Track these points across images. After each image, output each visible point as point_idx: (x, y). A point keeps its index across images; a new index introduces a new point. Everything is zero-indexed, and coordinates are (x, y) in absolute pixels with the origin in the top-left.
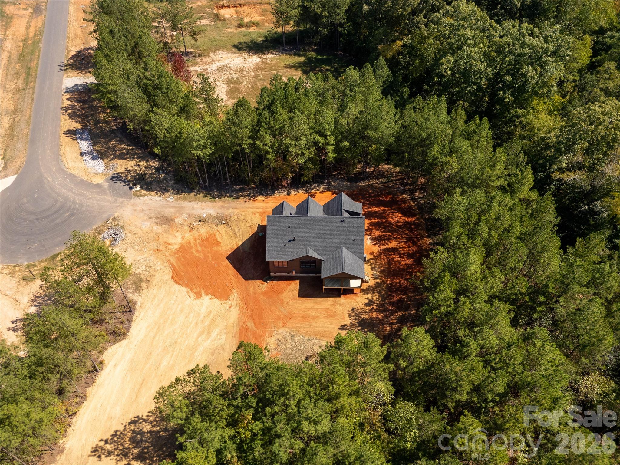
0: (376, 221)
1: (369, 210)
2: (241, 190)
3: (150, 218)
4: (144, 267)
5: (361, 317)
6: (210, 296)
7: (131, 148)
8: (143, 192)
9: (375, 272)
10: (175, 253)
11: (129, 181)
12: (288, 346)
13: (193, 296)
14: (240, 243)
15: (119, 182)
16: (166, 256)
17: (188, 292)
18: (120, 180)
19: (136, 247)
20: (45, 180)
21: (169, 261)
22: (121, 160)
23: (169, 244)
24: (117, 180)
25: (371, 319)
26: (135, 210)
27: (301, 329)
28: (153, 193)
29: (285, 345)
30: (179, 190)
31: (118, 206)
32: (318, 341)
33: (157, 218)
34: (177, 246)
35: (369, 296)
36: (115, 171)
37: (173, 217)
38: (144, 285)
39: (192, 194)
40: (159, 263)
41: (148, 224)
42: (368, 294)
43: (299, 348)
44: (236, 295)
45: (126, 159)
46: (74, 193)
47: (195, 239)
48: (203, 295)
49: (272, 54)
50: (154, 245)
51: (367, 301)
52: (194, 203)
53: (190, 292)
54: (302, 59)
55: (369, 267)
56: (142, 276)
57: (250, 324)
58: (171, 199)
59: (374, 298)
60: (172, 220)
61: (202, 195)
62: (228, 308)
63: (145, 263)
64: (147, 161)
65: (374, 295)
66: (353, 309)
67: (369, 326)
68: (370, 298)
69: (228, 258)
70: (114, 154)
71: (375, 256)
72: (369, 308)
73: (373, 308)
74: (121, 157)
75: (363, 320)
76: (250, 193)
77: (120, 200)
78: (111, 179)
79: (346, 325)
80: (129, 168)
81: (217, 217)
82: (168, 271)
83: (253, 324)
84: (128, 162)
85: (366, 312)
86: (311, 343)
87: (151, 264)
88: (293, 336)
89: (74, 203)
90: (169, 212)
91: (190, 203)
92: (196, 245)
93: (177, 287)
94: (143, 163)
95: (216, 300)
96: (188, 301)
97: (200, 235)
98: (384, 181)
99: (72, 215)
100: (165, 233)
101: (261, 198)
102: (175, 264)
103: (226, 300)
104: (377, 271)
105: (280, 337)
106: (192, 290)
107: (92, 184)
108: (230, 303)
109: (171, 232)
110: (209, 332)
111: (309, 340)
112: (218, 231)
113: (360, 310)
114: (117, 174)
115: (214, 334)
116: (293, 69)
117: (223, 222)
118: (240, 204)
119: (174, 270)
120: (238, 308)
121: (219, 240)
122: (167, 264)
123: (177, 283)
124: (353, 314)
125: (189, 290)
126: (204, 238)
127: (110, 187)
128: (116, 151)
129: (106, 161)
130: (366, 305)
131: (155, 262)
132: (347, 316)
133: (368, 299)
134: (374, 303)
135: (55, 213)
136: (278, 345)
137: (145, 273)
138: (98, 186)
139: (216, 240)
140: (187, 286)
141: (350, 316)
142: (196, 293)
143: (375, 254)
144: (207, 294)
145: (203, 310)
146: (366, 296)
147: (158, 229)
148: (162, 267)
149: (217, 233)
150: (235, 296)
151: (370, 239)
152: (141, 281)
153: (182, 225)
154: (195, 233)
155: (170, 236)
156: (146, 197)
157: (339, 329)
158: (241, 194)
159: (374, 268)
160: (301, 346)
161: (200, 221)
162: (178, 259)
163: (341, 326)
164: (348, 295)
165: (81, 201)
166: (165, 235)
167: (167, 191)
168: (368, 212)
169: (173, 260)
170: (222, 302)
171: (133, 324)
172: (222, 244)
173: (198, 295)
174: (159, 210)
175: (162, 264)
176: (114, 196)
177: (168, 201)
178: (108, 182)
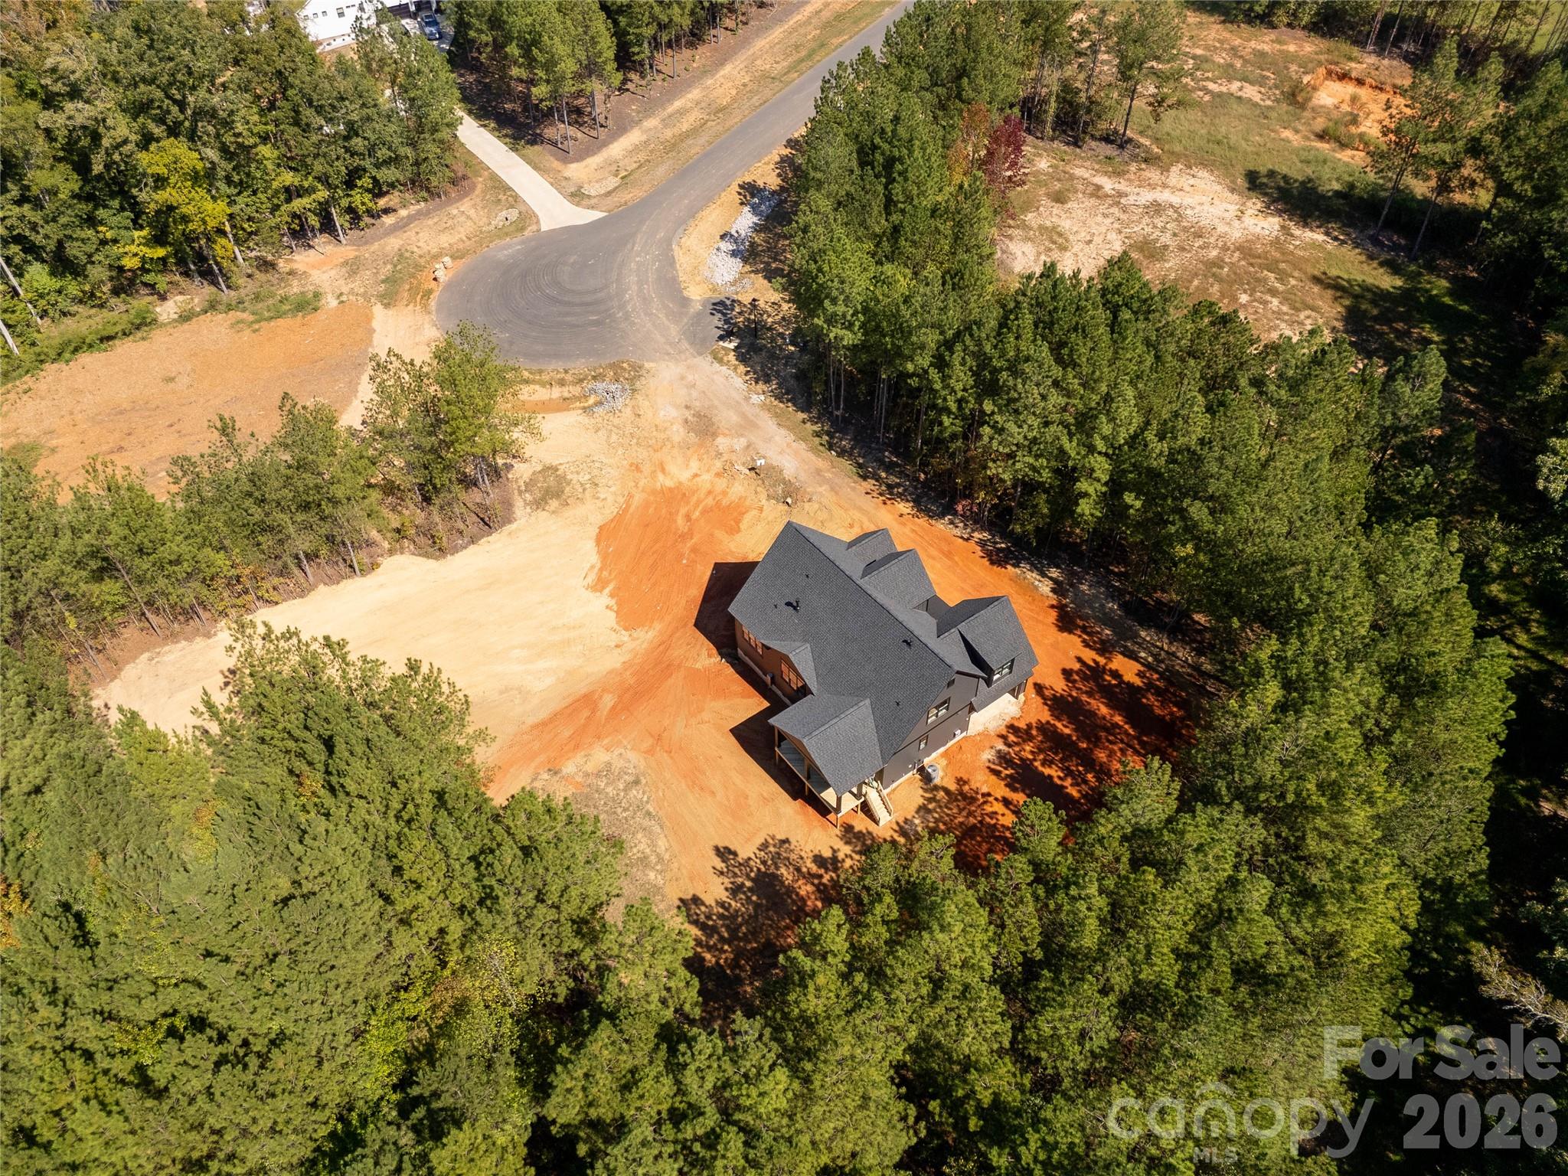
0: (1067, 731)
1: (1084, 698)
2: (889, 467)
3: (687, 407)
4: (588, 477)
5: (777, 868)
6: (612, 602)
8: (732, 357)
9: (917, 821)
10: (654, 492)
11: (733, 324)
12: (609, 790)
13: (592, 578)
15: (718, 316)
16: (636, 486)
17: (593, 567)
18: (724, 315)
19: (614, 437)
20: (629, 246)
21: (631, 496)
22: (765, 282)
23: (663, 470)
24: (719, 311)
25: (790, 890)
26: (682, 378)
27: (661, 785)
28: (742, 369)
29: (607, 784)
30: (787, 393)
31: (669, 354)
32: (659, 830)
33: (697, 415)
34: (669, 483)
35: (845, 850)
36: (737, 293)
37: (722, 430)
38: (554, 504)
39: (801, 416)
40: (613, 489)
41: (673, 413)
42: (847, 843)
43: (619, 810)
44: (651, 634)
46: (641, 291)
47: (709, 493)
48: (607, 591)
49: (1327, 234)
50: (642, 454)
51: (827, 853)
52: (783, 432)
53: (596, 570)
54: (1388, 282)
55: (921, 801)
56: (567, 489)
57: (608, 701)
58: (757, 399)
59: (848, 863)
60: (714, 435)
61: (817, 428)
62: (613, 644)
63: (595, 472)
65: (857, 857)
66: (786, 841)
67: (768, 898)
68: (841, 856)
69: (717, 566)
70: (768, 264)
71: (961, 793)
72: (814, 868)
73: (821, 877)
74: (772, 275)
75: (775, 878)
76: (898, 485)
77: (685, 345)
78: (714, 304)
79: (735, 854)
80: (761, 304)
81: (787, 483)
82: (611, 511)
83: (610, 704)
84: (771, 291)
85: (798, 870)
86: (646, 823)
87: (602, 482)
88: (637, 782)
89: (623, 306)
90: (727, 417)
91: (775, 427)
92: (699, 502)
93: (590, 546)
94: (788, 308)
95: (613, 615)
96: (575, 581)
97: (724, 493)
98: (1207, 667)
99: (598, 323)
100: (681, 448)
101: (904, 507)
102: (631, 510)
103: (626, 629)
104: (924, 820)
105: (618, 764)
106: (601, 570)
107: (681, 293)
108: (626, 639)
109: (689, 452)
110: (540, 655)
111: (649, 813)
112: (761, 509)
113: (793, 856)
114: (733, 301)
115: (542, 664)
116: (1330, 292)
117: (789, 500)
118: (854, 489)
119: (619, 519)
120: (627, 657)
121: (744, 525)
122: (622, 500)
123: (598, 540)
124: (772, 849)
125: (599, 565)
126: (725, 502)
127: (699, 314)
128: (775, 260)
129: (748, 268)
130: (819, 860)
131: (610, 483)
132: (760, 840)
133: (834, 851)
134: (836, 870)
135: (581, 304)
136: (598, 775)
137: (578, 486)
138: (685, 302)
139: (738, 522)
140: (604, 556)
141: (764, 846)
142: (599, 579)
143: (966, 788)
144: (612, 595)
145: (576, 614)
146: (839, 844)
147: (678, 433)
148: (610, 499)
149: (754, 512)
150: (646, 637)
151: (999, 752)
152: (557, 494)
153: (719, 454)
154: (721, 484)
155: (680, 460)
156: (723, 368)
157: (717, 849)
158: (883, 475)
159: (929, 811)
160: (625, 810)
161: (751, 469)
162: (647, 505)
163: (726, 848)
164: (810, 810)
165: (634, 310)
166: (675, 451)
167: (767, 381)
168: (1076, 700)
169: (638, 498)
170: (616, 626)
171: (472, 548)
172: (738, 537)
173: (598, 586)
174: (716, 403)
175: (615, 494)
176: (684, 333)
177: (747, 399)
178: (704, 305)
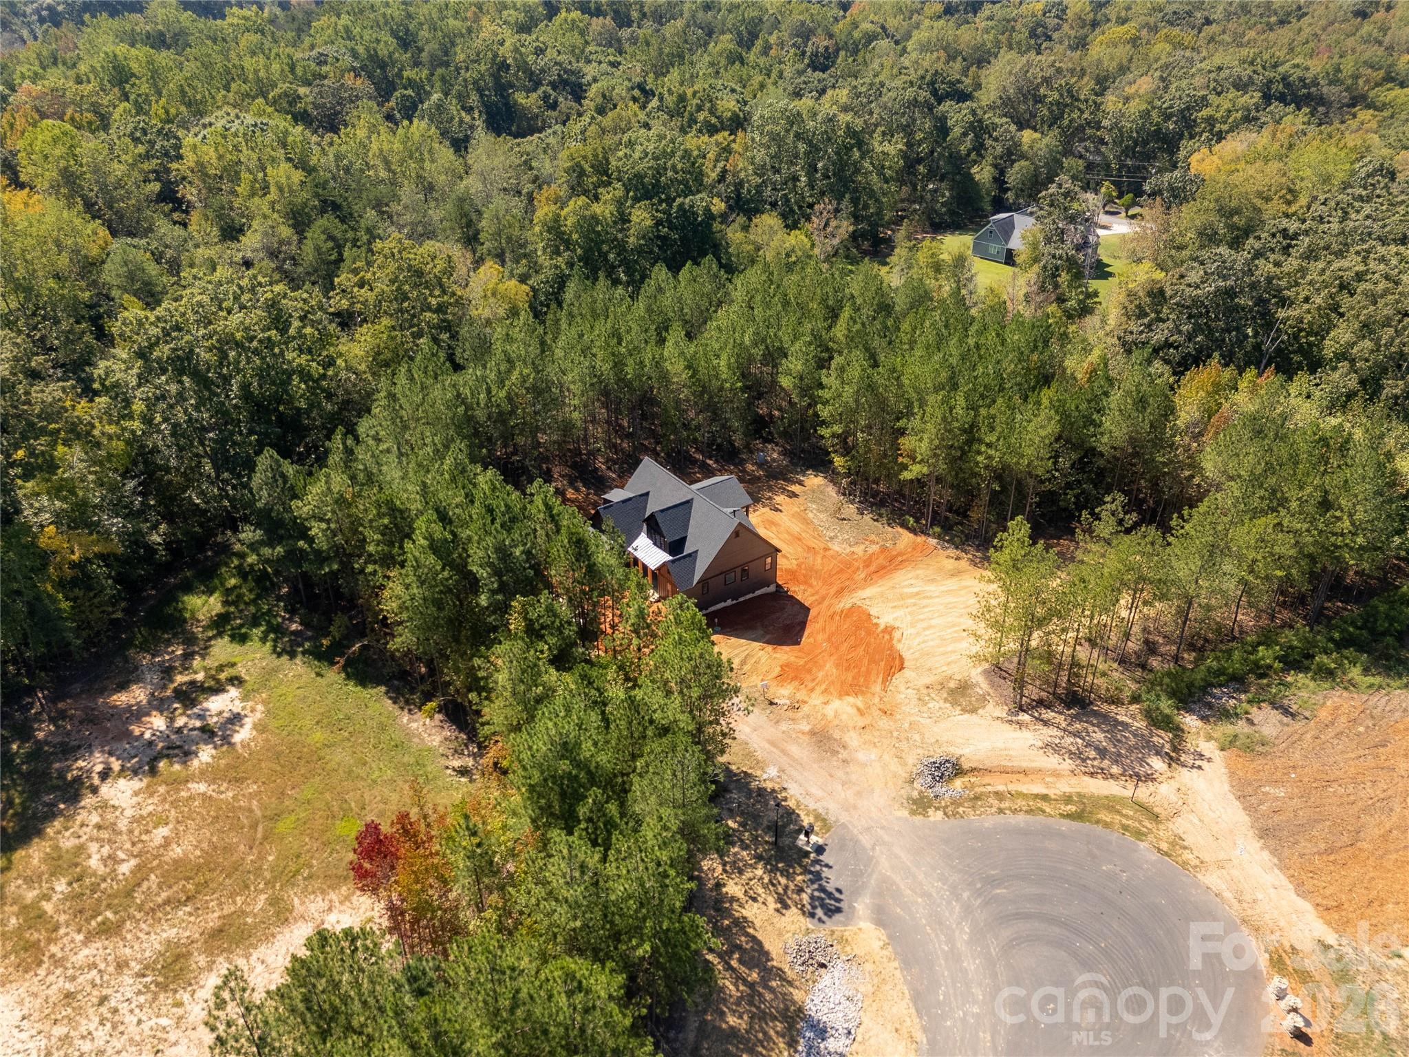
3: (847, 761)
4: (931, 705)
6: (876, 620)
7: (710, 957)
10: (863, 693)
11: (806, 871)
13: (897, 635)
14: (757, 645)
15: (830, 887)
16: (882, 698)
17: (899, 641)
18: (822, 889)
21: (884, 691)
22: (767, 946)
23: (859, 710)
24: (830, 895)
26: (859, 794)
28: (791, 804)
31: (883, 828)
32: (814, 520)
33: (835, 753)
34: (851, 699)
36: (808, 931)
37: (806, 738)
38: (953, 686)
40: (903, 696)
41: (861, 756)
45: (754, 939)
46: (951, 940)
47: (812, 690)
48: (882, 627)
50: (884, 723)
53: (896, 639)
56: (945, 695)
58: (770, 773)
60: (813, 734)
63: (924, 709)
64: (719, 885)
69: (796, 644)
70: (764, 982)
74: (757, 956)
77: (866, 841)
78: (839, 910)
80: (772, 904)
82: (898, 681)
84: (758, 924)
86: (822, 523)
87: (915, 702)
89: (967, 910)
90: (802, 750)
91: (751, 740)
92: (822, 683)
93: (906, 655)
94: (733, 888)
96: (909, 631)
97: (799, 689)
99: (992, 882)
100: (846, 727)
102: (880, 682)
106: (891, 639)
107: (890, 937)
109: (836, 722)
110: (917, 594)
112: (764, 677)
114: (812, 915)
115: (915, 590)
119: (890, 674)
121: (778, 668)
122: (891, 688)
123: (901, 659)
125: (895, 642)
126: (796, 683)
127: (857, 892)
128: (751, 986)
129: (797, 995)
131: (907, 701)
135: (1027, 916)
137: (937, 698)
138: (881, 918)
139: (783, 670)
140: (892, 648)
142: (890, 633)
144: (877, 624)
145: (899, 613)
147: (852, 740)
148: (902, 689)
149: (769, 675)
150: (845, 604)
152: (952, 692)
153: (806, 719)
154: (800, 695)
155: (844, 717)
156: (812, 806)
157: (780, 511)
161: (773, 704)
162: (867, 684)
163: (775, 511)
165: (949, 903)
166: (852, 723)
167: (761, 790)
169: (877, 688)
172: (781, 662)
173: (889, 630)
174: (816, 766)
176: (871, 859)
177: (782, 770)
178: (852, 907)
